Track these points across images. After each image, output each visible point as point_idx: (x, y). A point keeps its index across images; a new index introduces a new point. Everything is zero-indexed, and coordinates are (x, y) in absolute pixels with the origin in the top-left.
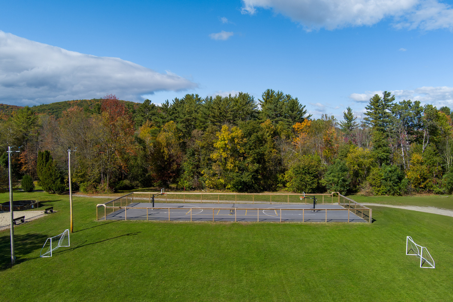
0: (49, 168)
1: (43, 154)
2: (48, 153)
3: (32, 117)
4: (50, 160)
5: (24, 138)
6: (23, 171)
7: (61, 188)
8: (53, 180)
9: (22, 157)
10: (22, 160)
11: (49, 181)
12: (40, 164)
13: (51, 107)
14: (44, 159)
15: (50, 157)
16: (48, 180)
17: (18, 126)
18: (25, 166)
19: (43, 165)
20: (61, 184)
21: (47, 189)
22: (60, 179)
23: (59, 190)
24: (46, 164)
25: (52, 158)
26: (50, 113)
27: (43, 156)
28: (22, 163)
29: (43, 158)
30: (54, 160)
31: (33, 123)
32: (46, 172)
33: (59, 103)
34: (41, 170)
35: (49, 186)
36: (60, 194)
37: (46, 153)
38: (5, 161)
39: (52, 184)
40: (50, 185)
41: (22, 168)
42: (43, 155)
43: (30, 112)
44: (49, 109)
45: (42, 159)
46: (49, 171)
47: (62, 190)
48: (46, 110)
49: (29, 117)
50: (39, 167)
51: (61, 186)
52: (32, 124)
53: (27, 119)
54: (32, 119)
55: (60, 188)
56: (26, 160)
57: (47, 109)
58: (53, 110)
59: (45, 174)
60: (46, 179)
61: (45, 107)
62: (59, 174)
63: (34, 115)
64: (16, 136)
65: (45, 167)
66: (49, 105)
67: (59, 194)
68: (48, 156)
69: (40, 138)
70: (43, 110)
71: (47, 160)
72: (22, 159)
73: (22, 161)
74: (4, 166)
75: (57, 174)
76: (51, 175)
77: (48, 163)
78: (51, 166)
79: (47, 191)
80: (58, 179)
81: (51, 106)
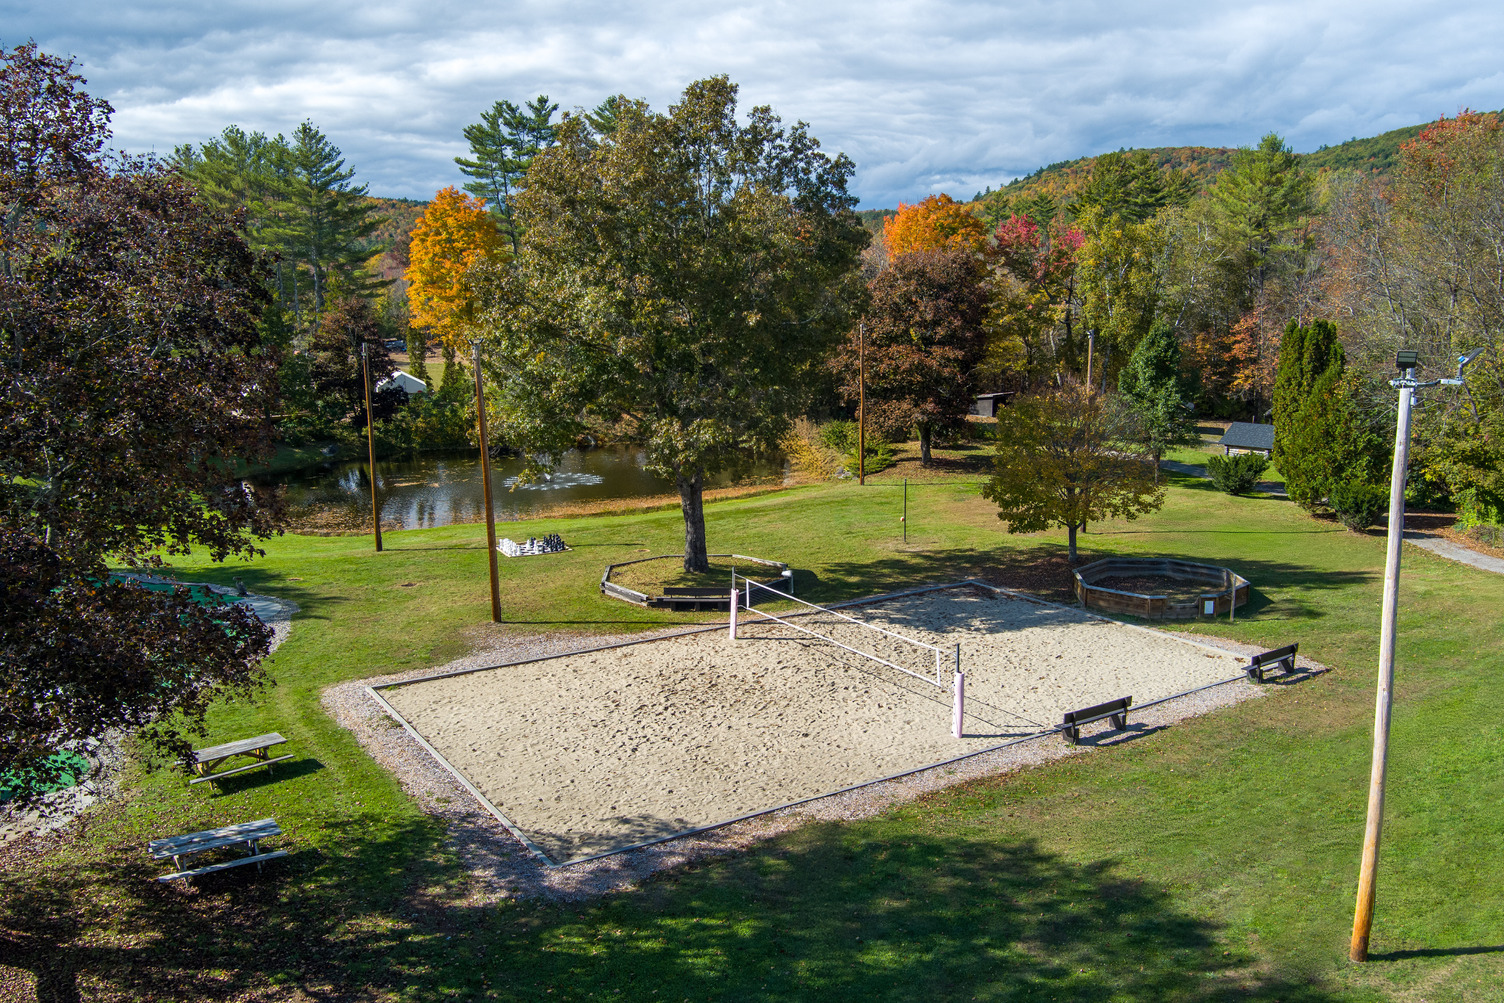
0: (1323, 404)
1: (1302, 339)
2: (1327, 333)
3: (1288, 176)
4: (1333, 368)
5: (1250, 260)
6: (1238, 392)
7: (1365, 506)
8: (1334, 462)
9: (1238, 338)
10: (1237, 346)
11: (1316, 460)
12: (1289, 380)
13: (1379, 146)
14: (1305, 360)
15: (1332, 353)
16: (1312, 457)
17: (1235, 214)
18: (1247, 372)
19: (1300, 385)
20: (1369, 481)
21: (1303, 495)
22: (1365, 460)
23: (1358, 511)
24: (1314, 379)
25: (1343, 357)
26: (1374, 170)
27: (1302, 347)
28: (1235, 361)
29: (1301, 355)
30: (1350, 369)
31: (1290, 199)
32: (1306, 419)
33: (1411, 129)
34: (1290, 408)
35: (1314, 484)
36: (1362, 532)
37: (1319, 334)
38: (1155, 357)
39: (1331, 480)
40: (1320, 478)
41: (1236, 378)
42: (1303, 343)
43: (1278, 159)
44: (1374, 155)
45: (1300, 359)
46: (1321, 416)
47: (1370, 512)
48: (1362, 158)
49: (1273, 179)
50: (1281, 391)
51: (1369, 496)
52: (1284, 204)
53: (1268, 183)
54: (1287, 184)
55: (1363, 502)
56: (1251, 349)
57: (1366, 154)
58: (1386, 157)
59: (1305, 427)
60: (1304, 451)
61: (1359, 150)
62: (1365, 437)
63: (1293, 170)
64: (1224, 255)
65: (1309, 393)
66: (1375, 141)
67: (1355, 529)
68: (1328, 348)
69: (1313, 262)
70: (1350, 159)
71: (1320, 365)
72: (1239, 342)
73: (1238, 351)
74: (1151, 378)
75: (1355, 433)
76: (1328, 434)
77: (1319, 381)
78: (1331, 392)
79: (1303, 505)
80: (1357, 455)
81: (1382, 142)
